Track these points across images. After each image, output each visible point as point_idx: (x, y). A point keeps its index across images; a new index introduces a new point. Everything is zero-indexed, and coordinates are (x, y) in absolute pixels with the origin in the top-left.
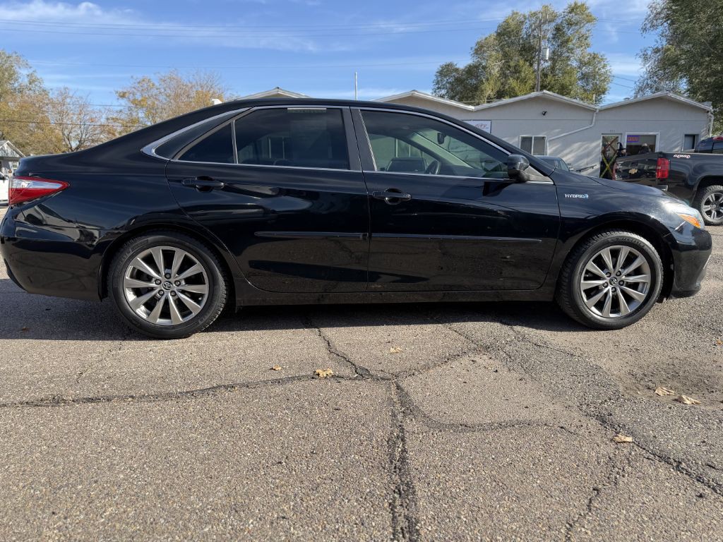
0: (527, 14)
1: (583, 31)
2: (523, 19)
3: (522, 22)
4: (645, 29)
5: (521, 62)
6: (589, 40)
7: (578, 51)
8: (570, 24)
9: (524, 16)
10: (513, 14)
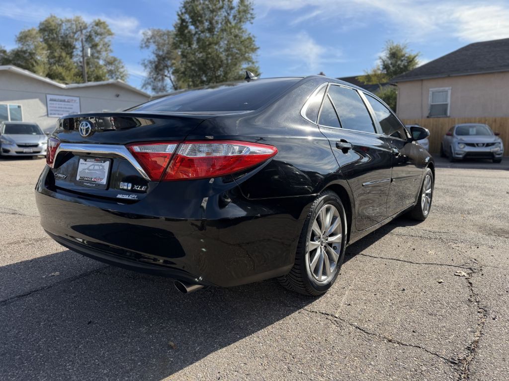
0: (63, 19)
1: (106, 40)
2: (60, 23)
3: (60, 25)
4: (142, 47)
5: (64, 54)
6: (111, 47)
7: (104, 54)
8: (97, 34)
9: (61, 20)
10: (52, 16)
